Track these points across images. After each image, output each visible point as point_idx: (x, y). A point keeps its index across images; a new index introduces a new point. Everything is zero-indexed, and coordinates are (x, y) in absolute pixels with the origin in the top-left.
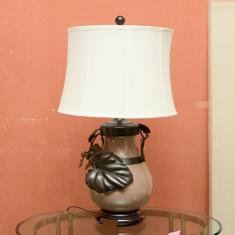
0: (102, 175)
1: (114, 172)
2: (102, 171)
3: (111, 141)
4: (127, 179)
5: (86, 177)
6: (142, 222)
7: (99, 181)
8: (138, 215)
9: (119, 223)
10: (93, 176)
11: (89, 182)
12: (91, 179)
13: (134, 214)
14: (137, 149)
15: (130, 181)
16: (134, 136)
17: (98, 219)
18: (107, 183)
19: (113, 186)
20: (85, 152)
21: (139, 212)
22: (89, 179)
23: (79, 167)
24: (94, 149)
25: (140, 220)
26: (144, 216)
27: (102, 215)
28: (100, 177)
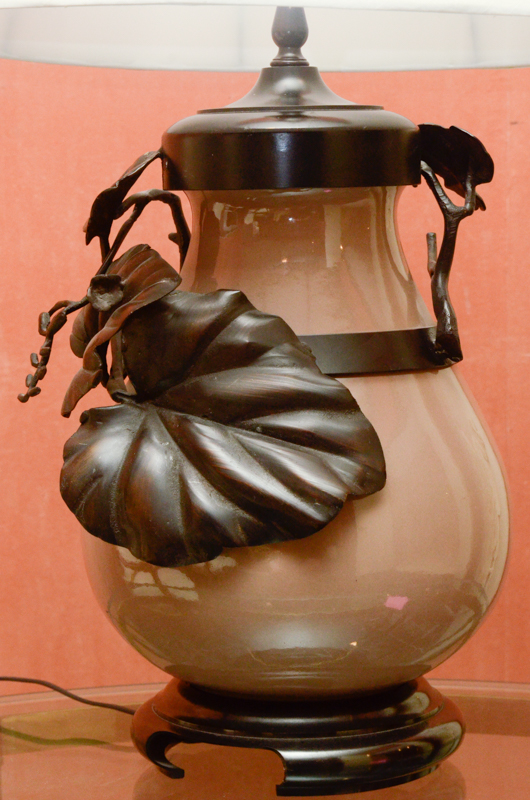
0: (170, 442)
1: (255, 421)
2: (173, 416)
3: (234, 218)
4: (343, 465)
5: (66, 458)
6: (443, 764)
7: (149, 487)
8: (416, 718)
9: (288, 773)
10: (110, 450)
11: (84, 490)
12: (98, 475)
13: (389, 711)
14: (409, 285)
15: (362, 480)
16: (392, 190)
17: (154, 747)
18: (206, 498)
19: (247, 516)
20: (65, 304)
21: (417, 703)
22: (82, 471)
23: (24, 400)
24: (118, 279)
25: (425, 755)
26: (454, 728)
27: (175, 720)
28: (158, 459)
